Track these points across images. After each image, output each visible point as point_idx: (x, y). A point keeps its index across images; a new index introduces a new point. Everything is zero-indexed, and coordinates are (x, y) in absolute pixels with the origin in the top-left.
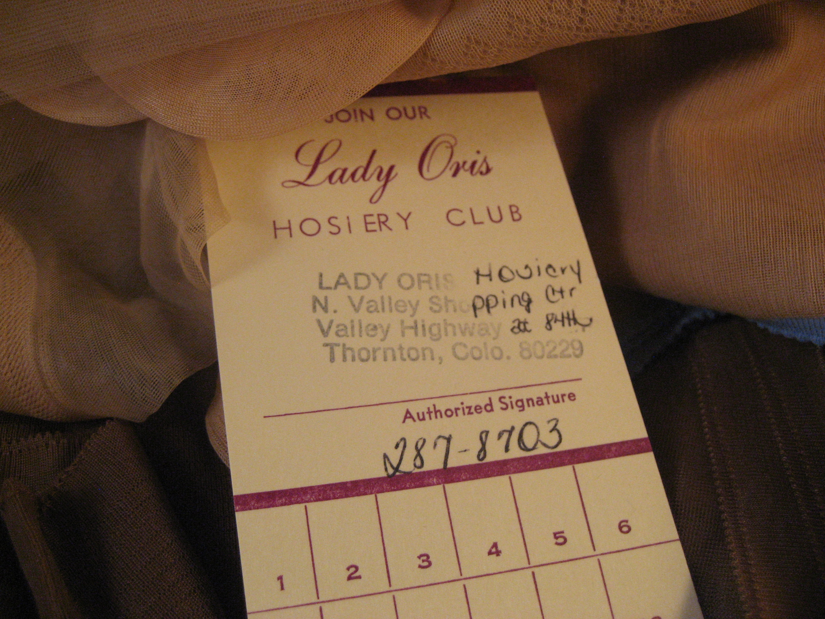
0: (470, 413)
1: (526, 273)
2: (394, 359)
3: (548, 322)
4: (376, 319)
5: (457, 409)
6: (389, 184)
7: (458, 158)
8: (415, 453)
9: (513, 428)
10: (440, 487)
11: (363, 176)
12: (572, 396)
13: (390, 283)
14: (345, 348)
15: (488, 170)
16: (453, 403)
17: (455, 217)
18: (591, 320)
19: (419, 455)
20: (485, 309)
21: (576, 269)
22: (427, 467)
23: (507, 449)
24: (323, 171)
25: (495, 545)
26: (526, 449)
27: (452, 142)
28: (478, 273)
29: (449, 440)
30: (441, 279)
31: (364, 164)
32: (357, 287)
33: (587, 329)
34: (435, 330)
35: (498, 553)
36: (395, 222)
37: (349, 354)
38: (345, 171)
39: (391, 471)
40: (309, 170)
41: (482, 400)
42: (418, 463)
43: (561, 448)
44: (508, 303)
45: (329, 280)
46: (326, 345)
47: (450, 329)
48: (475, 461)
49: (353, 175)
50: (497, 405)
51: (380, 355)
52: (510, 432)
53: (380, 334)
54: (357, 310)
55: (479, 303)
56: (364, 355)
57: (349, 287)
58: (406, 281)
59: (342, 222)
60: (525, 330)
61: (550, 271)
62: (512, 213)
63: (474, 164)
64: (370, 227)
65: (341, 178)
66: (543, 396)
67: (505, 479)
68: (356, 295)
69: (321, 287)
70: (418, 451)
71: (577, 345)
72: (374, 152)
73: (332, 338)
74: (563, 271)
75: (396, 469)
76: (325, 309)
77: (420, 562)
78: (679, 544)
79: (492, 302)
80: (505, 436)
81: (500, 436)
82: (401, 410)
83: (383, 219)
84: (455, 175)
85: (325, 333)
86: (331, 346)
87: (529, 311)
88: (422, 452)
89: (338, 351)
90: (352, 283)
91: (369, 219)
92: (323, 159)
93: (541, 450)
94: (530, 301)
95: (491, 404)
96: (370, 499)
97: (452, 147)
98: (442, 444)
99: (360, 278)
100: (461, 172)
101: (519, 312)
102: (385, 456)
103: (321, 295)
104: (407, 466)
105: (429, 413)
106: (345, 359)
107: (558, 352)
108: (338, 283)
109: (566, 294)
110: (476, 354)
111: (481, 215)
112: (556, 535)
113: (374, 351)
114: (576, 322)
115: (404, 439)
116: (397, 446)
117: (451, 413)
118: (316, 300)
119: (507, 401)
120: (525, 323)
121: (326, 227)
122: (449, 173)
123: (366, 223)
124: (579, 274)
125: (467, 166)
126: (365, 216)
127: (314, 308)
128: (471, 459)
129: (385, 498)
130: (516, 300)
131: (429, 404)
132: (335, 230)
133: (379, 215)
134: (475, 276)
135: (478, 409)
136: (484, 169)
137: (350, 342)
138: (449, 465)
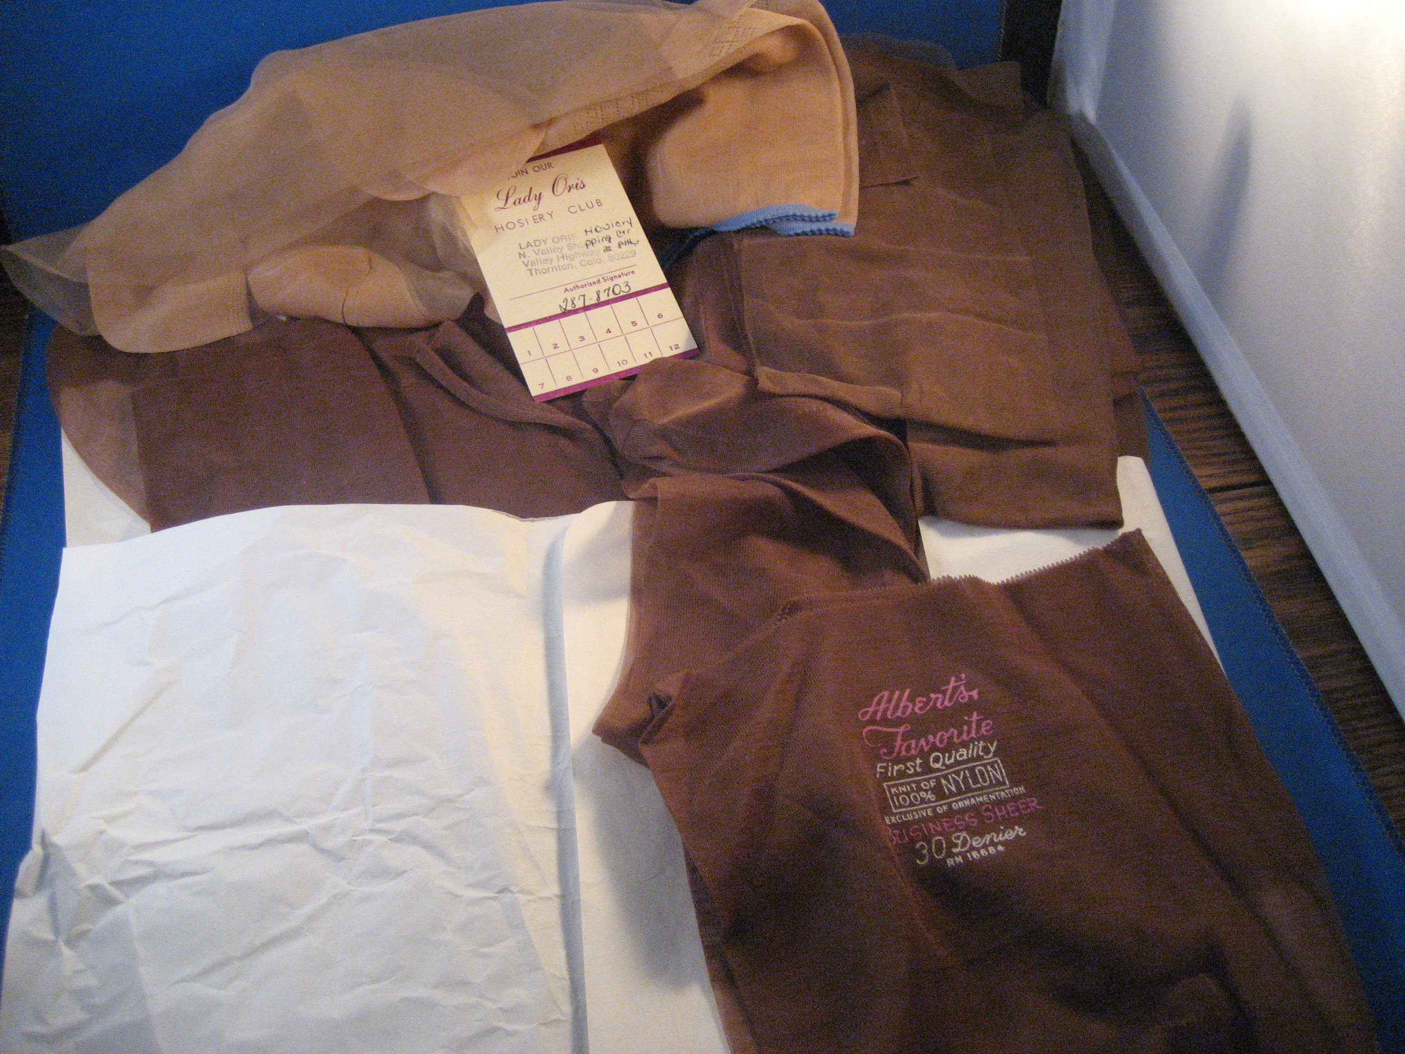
0: (591, 285)
1: (607, 227)
2: (556, 270)
3: (619, 245)
4: (546, 256)
5: (586, 285)
6: (541, 202)
7: (570, 183)
8: (571, 303)
9: (610, 288)
10: (583, 313)
11: (529, 199)
12: (633, 272)
13: (549, 241)
14: (536, 270)
15: (584, 186)
16: (583, 283)
17: (572, 210)
18: (638, 241)
19: (573, 303)
20: (591, 245)
21: (629, 221)
22: (577, 307)
23: (608, 295)
24: (511, 201)
25: (609, 330)
26: (616, 294)
27: (565, 176)
28: (586, 231)
29: (584, 296)
30: (571, 237)
31: (528, 194)
32: (536, 246)
33: (637, 245)
34: (572, 257)
35: (610, 332)
36: (547, 217)
37: (538, 272)
38: (520, 199)
39: (563, 310)
40: (505, 201)
41: (595, 280)
42: (573, 306)
43: (631, 292)
44: (601, 241)
45: (524, 245)
46: (528, 270)
47: (578, 255)
48: (596, 302)
49: (524, 201)
50: (602, 280)
51: (550, 270)
52: (609, 289)
53: (549, 262)
54: (537, 254)
55: (588, 243)
56: (544, 271)
57: (532, 246)
58: (556, 240)
59: (524, 221)
60: (610, 250)
61: (618, 224)
62: (597, 203)
63: (577, 184)
64: (536, 221)
65: (519, 202)
66: (620, 274)
67: (609, 306)
68: (536, 249)
69: (521, 248)
70: (572, 302)
71: (633, 252)
72: (531, 188)
73: (530, 267)
74: (623, 223)
75: (565, 310)
76: (524, 257)
77: (580, 339)
78: (684, 319)
79: (594, 241)
80: (607, 291)
81: (605, 291)
82: (563, 289)
83: (541, 216)
84: (569, 191)
85: (527, 266)
86: (530, 270)
87: (610, 242)
88: (575, 302)
89: (534, 272)
90: (533, 244)
91: (535, 218)
92: (510, 195)
93: (622, 294)
94: (610, 238)
95: (599, 281)
96: (557, 321)
97: (566, 179)
98: (582, 298)
99: (536, 242)
100: (572, 189)
101: (606, 243)
102: (560, 306)
103: (522, 252)
104: (569, 308)
105: (575, 288)
106: (536, 273)
107: (625, 256)
108: (528, 246)
109: (626, 232)
110: (590, 263)
111: (584, 207)
112: (632, 323)
113: (548, 269)
114: (631, 243)
115: (566, 299)
116: (564, 301)
117: (583, 286)
118: (520, 254)
119: (606, 278)
120: (609, 247)
121: (518, 225)
122: (566, 191)
123: (534, 219)
124: (631, 224)
125: (574, 186)
126: (533, 217)
127: (520, 257)
128: (594, 301)
129: (562, 320)
130: (604, 239)
131: (574, 284)
132: (522, 225)
133: (539, 215)
134: (585, 233)
135: (594, 283)
136: (582, 186)
137: (537, 267)
138: (586, 305)
